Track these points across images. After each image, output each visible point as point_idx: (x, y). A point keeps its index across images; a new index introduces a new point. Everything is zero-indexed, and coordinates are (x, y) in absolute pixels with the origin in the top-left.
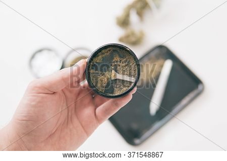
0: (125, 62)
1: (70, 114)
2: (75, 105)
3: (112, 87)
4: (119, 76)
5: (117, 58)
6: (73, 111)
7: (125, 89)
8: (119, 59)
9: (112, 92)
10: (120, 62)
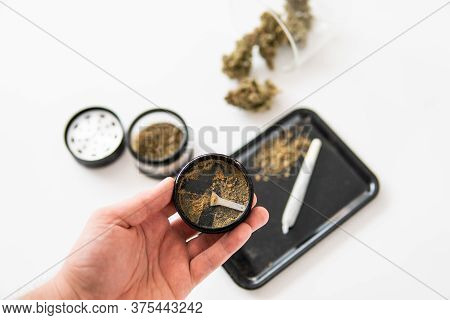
0: (232, 181)
1: (151, 267)
2: (159, 254)
3: (212, 218)
4: (223, 202)
5: (219, 175)
6: (156, 263)
7: (229, 221)
8: (222, 177)
9: (211, 224)
10: (225, 181)
